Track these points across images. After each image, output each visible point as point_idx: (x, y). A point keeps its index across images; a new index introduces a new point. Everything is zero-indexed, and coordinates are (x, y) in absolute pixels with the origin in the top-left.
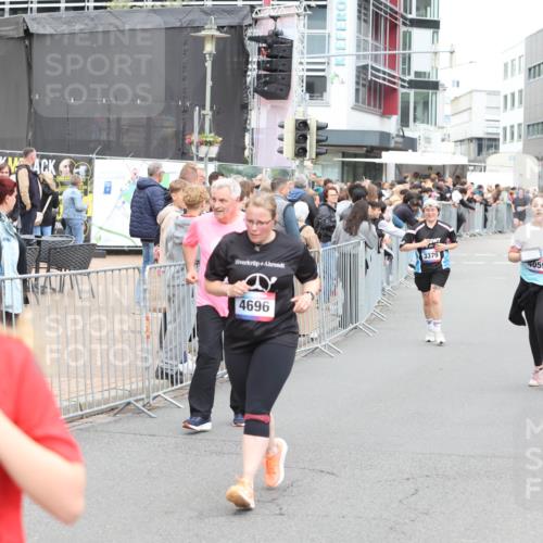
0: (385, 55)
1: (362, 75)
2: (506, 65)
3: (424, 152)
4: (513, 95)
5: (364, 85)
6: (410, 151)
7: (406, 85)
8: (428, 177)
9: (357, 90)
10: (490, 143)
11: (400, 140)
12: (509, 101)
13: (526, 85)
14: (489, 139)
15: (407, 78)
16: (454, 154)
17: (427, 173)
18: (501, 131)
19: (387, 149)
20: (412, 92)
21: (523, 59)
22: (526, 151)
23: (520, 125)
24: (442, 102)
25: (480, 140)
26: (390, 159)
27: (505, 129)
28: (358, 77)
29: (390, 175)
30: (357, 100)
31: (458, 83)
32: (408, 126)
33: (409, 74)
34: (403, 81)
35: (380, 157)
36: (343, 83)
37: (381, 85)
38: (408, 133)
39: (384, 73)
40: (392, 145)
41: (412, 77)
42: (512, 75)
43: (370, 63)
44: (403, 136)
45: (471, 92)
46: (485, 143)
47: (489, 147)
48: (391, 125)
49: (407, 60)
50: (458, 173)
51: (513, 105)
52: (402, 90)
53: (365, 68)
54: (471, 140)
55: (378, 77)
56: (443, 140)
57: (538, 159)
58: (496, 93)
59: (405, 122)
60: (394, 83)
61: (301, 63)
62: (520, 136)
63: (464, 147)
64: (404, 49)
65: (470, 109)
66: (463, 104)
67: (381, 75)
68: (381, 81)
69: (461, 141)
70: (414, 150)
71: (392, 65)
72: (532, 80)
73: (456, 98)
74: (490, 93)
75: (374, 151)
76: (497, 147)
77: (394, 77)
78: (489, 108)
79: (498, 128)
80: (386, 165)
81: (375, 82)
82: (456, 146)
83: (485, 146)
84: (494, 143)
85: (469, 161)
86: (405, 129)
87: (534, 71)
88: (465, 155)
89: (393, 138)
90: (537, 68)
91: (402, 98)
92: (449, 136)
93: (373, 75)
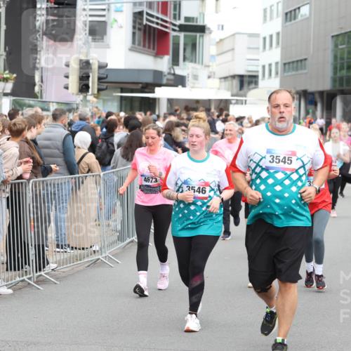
1: (138, 21)
2: (265, 10)
3: (193, 87)
4: (271, 36)
5: (139, 29)
6: (180, 87)
7: (177, 28)
8: (196, 110)
9: (134, 34)
10: (250, 79)
11: (172, 77)
12: (267, 42)
13: (283, 27)
14: (250, 76)
15: (178, 23)
16: (219, 89)
17: (195, 106)
18: (260, 69)
19: (160, 85)
20: (182, 35)
21: (280, 5)
23: (277, 63)
24: (208, 44)
25: (241, 77)
26: (162, 93)
27: (264, 67)
28: (134, 22)
29: (163, 108)
30: (134, 42)
31: (222, 26)
32: (178, 65)
33: (179, 19)
34: (175, 25)
35: (154, 92)
36: (121, 27)
37: (154, 28)
38: (179, 71)
39: (158, 18)
40: (165, 81)
41: (182, 22)
42: (271, 18)
43: (145, 9)
44: (174, 74)
45: (234, 35)
46: (246, 79)
47: (250, 83)
48: (163, 64)
49: (178, 7)
50: (222, 105)
51: (271, 45)
52: (173, 33)
53: (141, 13)
54: (233, 77)
55: (153, 22)
56: (209, 77)
58: (257, 35)
59: (175, 61)
60: (166, 27)
61: (84, 10)
62: (277, 73)
63: (228, 83)
65: (233, 49)
66: (227, 46)
67: (155, 20)
68: (155, 26)
69: (225, 78)
70: (184, 85)
71: (165, 11)
72: (288, 23)
73: (221, 40)
74: (251, 35)
75: (149, 87)
76: (256, 83)
77: (166, 22)
78: (249, 48)
79: (258, 66)
80: (159, 99)
81: (150, 27)
82: (221, 82)
83: (246, 81)
84: (254, 80)
85: (232, 96)
86: (175, 67)
87: (290, 15)
88: (228, 90)
89: (165, 76)
90: (293, 13)
91: (173, 40)
92: (214, 73)
93: (147, 20)
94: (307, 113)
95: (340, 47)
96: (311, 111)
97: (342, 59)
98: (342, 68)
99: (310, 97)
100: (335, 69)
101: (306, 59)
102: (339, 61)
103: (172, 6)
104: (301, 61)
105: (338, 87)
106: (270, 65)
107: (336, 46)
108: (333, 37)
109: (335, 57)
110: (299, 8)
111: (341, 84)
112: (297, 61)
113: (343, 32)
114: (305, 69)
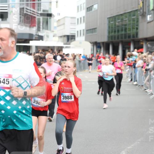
0: (31, 3)
1: (22, 12)
2: (78, 7)
3: (47, 41)
4: (81, 18)
5: (23, 15)
6: (41, 41)
7: (39, 15)
8: (47, 51)
9: (20, 17)
11: (37, 36)
12: (79, 21)
13: (86, 14)
15: (40, 12)
16: (58, 41)
17: (47, 49)
18: (76, 33)
19: (32, 40)
20: (41, 18)
21: (85, 5)
22: (86, 40)
23: (83, 30)
24: (53, 22)
25: (68, 36)
26: (33, 44)
27: (78, 32)
28: (20, 12)
29: (33, 50)
30: (20, 21)
31: (59, 14)
33: (40, 11)
34: (38, 13)
35: (29, 43)
37: (29, 15)
38: (40, 34)
39: (31, 10)
40: (34, 38)
41: (41, 12)
42: (81, 10)
43: (25, 7)
44: (38, 35)
45: (64, 18)
46: (70, 37)
47: (72, 39)
49: (39, 5)
50: (60, 49)
51: (81, 22)
52: (37, 17)
53: (23, 8)
54: (65, 36)
56: (54, 36)
57: (91, 43)
58: (75, 18)
59: (39, 29)
60: (34, 14)
62: (83, 34)
63: (62, 39)
64: (38, 1)
65: (64, 24)
66: (61, 22)
67: (28, 11)
69: (61, 37)
70: (42, 39)
71: (34, 7)
72: (88, 12)
73: (59, 20)
74: (72, 18)
75: (27, 41)
76: (75, 39)
77: (34, 12)
78: (71, 23)
79: (75, 31)
80: (31, 46)
81: (27, 14)
82: (59, 38)
83: (70, 38)
84: (73, 37)
85: (64, 44)
86: (39, 32)
87: (89, 9)
88: (62, 42)
89: (34, 36)
90: (90, 8)
91: (38, 20)
92: (56, 34)
93: (26, 11)
94: (97, 51)
95: (111, 23)
96: (98, 51)
97: (112, 28)
98: (112, 32)
99: (98, 45)
100: (109, 32)
101: (96, 28)
102: (111, 29)
103: (37, 5)
104: (94, 29)
105: (110, 40)
106: (81, 31)
107: (109, 22)
108: (108, 18)
109: (109, 27)
110: (93, 6)
111: (112, 39)
112: (92, 29)
113: (112, 16)
114: (96, 32)
